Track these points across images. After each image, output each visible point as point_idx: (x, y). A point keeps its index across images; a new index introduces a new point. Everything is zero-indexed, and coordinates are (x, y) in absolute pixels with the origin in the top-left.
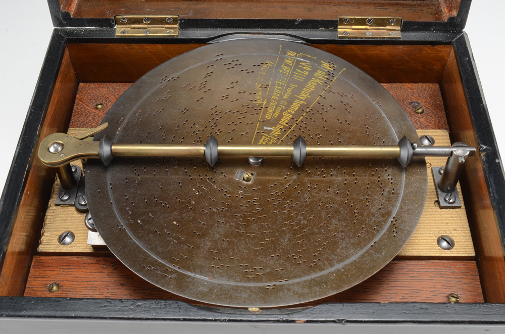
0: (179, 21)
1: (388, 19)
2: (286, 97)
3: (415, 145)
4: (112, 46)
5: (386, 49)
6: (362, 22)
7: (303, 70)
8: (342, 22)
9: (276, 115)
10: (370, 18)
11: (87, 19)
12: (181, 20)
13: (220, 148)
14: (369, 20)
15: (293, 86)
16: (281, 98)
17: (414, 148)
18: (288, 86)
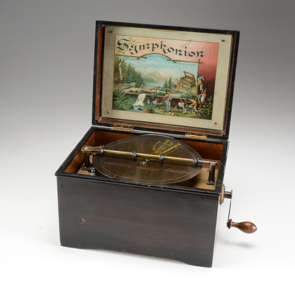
0: (133, 127)
1: (202, 134)
2: (163, 149)
3: (198, 159)
4: (109, 133)
5: (201, 143)
6: (194, 134)
7: (170, 144)
8: (187, 133)
9: (158, 153)
10: (196, 133)
11: (103, 123)
12: (134, 127)
13: (137, 154)
14: (196, 134)
15: (166, 147)
16: (161, 149)
17: (197, 160)
18: (164, 147)
